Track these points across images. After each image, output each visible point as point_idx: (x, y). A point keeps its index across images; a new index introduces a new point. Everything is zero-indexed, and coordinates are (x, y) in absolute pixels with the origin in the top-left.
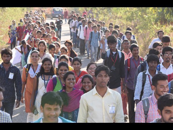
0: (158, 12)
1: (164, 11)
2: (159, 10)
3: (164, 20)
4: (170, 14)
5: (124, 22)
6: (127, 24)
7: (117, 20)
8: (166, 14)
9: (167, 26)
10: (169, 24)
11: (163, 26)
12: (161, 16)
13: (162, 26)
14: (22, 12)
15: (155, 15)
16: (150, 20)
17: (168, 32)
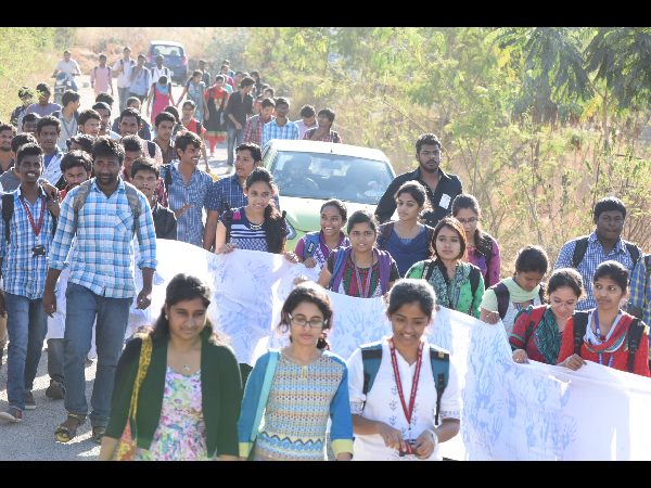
0: (528, 78)
1: (550, 74)
2: (530, 71)
3: (547, 107)
4: (571, 88)
5: (402, 109)
6: (411, 115)
7: (378, 98)
8: (553, 84)
9: (555, 128)
10: (563, 123)
11: (543, 128)
12: (535, 94)
13: (539, 130)
14: (40, 54)
15: (514, 87)
16: (498, 103)
17: (559, 150)
